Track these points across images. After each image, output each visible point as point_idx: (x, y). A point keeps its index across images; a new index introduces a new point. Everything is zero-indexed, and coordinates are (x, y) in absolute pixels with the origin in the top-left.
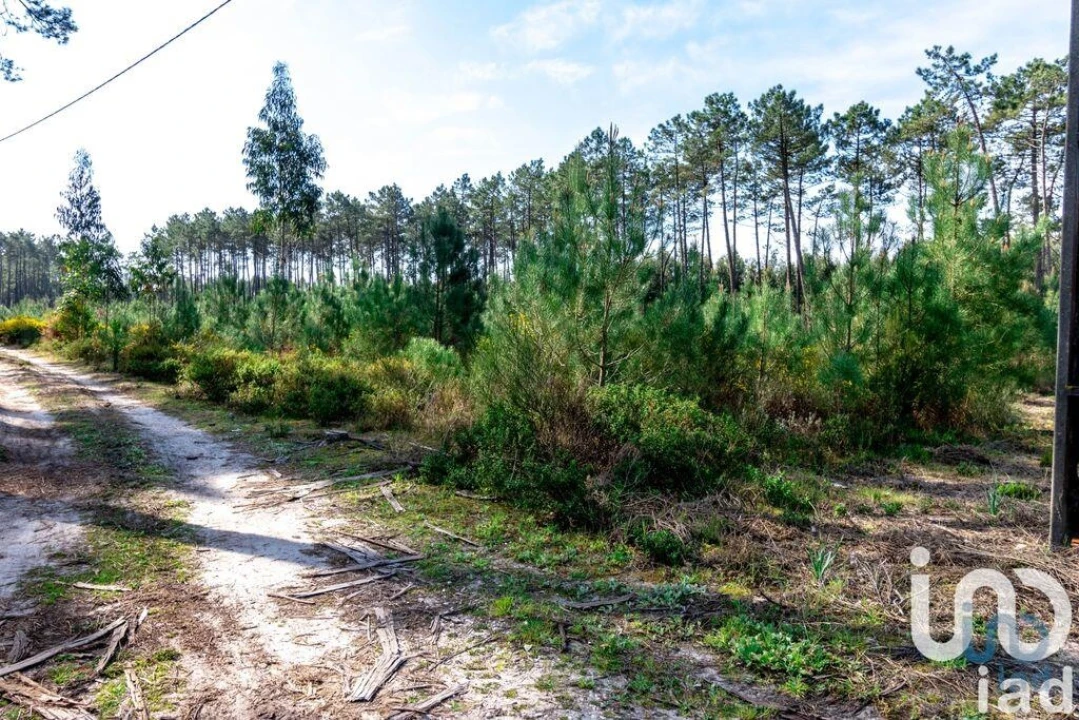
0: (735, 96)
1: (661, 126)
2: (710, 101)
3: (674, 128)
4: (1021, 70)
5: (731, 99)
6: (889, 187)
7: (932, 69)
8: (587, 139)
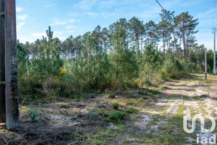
0: (126, 19)
1: (111, 25)
2: (120, 20)
3: (114, 26)
4: (180, 14)
5: (125, 20)
6: (158, 38)
7: (163, 14)
8: (96, 28)
